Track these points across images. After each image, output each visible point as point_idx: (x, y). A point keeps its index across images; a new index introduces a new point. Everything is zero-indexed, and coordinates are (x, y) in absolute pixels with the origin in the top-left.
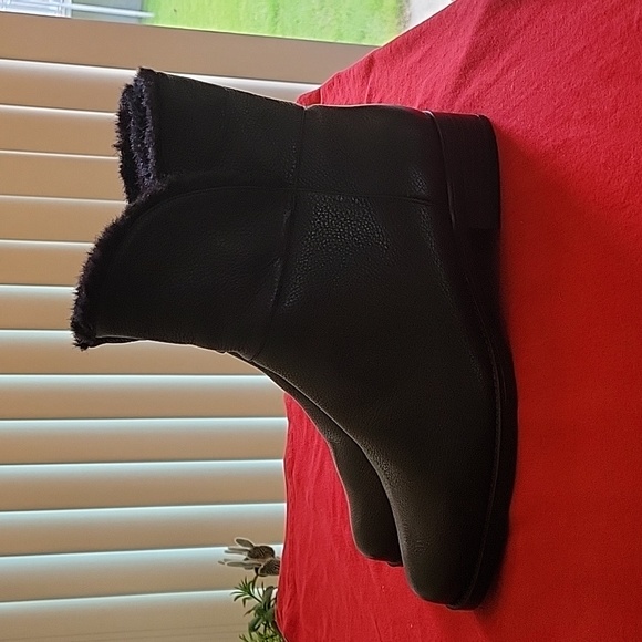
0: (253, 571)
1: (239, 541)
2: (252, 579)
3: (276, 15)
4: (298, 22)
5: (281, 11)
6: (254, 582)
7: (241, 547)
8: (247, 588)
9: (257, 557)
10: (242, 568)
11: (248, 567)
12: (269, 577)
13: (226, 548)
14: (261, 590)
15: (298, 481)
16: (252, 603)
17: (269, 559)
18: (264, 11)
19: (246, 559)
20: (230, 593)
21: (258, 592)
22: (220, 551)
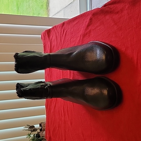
0: (30, 131)
1: (27, 125)
2: (30, 133)
3: (18, 9)
4: (24, 11)
5: (19, 8)
6: (31, 134)
7: (27, 126)
8: (29, 135)
9: (31, 128)
10: (28, 131)
11: (29, 130)
12: (34, 132)
13: (24, 127)
14: (32, 135)
16: (31, 138)
17: (34, 128)
18: (15, 8)
19: (29, 129)
20: (25, 137)
21: (32, 136)
22: (22, 128)
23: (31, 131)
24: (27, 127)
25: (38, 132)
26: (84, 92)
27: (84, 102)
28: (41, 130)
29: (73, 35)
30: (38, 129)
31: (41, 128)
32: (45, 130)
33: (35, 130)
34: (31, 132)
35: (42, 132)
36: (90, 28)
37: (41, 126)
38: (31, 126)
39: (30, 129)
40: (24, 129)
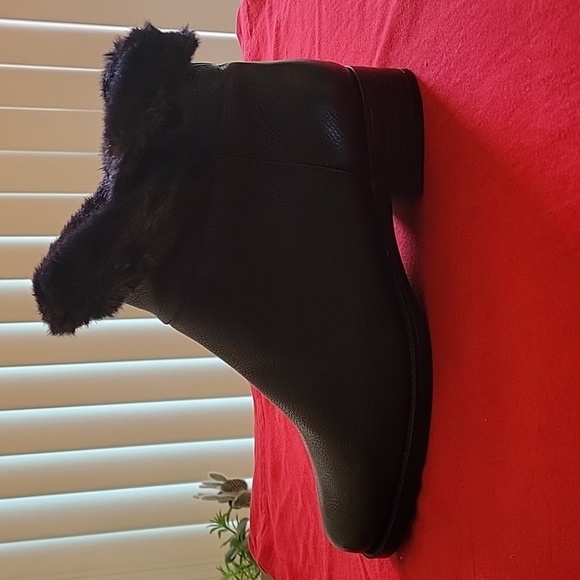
0: (227, 504)
1: (211, 475)
2: (227, 512)
6: (228, 515)
8: (221, 521)
9: (230, 491)
10: (217, 502)
11: (222, 500)
12: (243, 509)
13: (201, 484)
14: (235, 522)
16: (228, 535)
17: (242, 492)
19: (220, 493)
20: (205, 527)
21: (233, 524)
23: (230, 503)
24: (214, 486)
34: (231, 507)
38: (229, 482)
39: (225, 495)
40: (200, 495)
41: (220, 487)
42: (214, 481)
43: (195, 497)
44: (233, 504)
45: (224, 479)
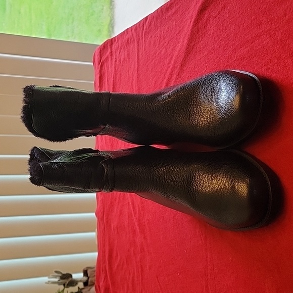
0: (62, 286)
1: (56, 272)
2: (62, 289)
6: (63, 291)
9: (64, 279)
12: (71, 288)
15: (107, 222)
17: (70, 279)
19: (59, 280)
23: (64, 285)
24: (55, 277)
25: (79, 288)
26: (190, 184)
27: (188, 206)
28: (86, 284)
29: (167, 42)
30: (81, 281)
31: (86, 278)
32: (94, 283)
33: (73, 283)
34: (65, 287)
35: (89, 288)
36: (206, 15)
37: (87, 276)
38: (64, 275)
39: (61, 281)
40: (49, 281)
41: (59, 277)
42: (56, 274)
43: (46, 283)
44: (66, 285)
45: (61, 273)
